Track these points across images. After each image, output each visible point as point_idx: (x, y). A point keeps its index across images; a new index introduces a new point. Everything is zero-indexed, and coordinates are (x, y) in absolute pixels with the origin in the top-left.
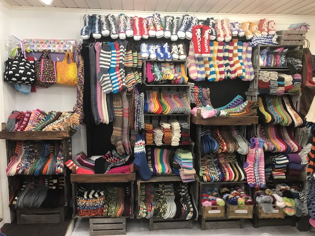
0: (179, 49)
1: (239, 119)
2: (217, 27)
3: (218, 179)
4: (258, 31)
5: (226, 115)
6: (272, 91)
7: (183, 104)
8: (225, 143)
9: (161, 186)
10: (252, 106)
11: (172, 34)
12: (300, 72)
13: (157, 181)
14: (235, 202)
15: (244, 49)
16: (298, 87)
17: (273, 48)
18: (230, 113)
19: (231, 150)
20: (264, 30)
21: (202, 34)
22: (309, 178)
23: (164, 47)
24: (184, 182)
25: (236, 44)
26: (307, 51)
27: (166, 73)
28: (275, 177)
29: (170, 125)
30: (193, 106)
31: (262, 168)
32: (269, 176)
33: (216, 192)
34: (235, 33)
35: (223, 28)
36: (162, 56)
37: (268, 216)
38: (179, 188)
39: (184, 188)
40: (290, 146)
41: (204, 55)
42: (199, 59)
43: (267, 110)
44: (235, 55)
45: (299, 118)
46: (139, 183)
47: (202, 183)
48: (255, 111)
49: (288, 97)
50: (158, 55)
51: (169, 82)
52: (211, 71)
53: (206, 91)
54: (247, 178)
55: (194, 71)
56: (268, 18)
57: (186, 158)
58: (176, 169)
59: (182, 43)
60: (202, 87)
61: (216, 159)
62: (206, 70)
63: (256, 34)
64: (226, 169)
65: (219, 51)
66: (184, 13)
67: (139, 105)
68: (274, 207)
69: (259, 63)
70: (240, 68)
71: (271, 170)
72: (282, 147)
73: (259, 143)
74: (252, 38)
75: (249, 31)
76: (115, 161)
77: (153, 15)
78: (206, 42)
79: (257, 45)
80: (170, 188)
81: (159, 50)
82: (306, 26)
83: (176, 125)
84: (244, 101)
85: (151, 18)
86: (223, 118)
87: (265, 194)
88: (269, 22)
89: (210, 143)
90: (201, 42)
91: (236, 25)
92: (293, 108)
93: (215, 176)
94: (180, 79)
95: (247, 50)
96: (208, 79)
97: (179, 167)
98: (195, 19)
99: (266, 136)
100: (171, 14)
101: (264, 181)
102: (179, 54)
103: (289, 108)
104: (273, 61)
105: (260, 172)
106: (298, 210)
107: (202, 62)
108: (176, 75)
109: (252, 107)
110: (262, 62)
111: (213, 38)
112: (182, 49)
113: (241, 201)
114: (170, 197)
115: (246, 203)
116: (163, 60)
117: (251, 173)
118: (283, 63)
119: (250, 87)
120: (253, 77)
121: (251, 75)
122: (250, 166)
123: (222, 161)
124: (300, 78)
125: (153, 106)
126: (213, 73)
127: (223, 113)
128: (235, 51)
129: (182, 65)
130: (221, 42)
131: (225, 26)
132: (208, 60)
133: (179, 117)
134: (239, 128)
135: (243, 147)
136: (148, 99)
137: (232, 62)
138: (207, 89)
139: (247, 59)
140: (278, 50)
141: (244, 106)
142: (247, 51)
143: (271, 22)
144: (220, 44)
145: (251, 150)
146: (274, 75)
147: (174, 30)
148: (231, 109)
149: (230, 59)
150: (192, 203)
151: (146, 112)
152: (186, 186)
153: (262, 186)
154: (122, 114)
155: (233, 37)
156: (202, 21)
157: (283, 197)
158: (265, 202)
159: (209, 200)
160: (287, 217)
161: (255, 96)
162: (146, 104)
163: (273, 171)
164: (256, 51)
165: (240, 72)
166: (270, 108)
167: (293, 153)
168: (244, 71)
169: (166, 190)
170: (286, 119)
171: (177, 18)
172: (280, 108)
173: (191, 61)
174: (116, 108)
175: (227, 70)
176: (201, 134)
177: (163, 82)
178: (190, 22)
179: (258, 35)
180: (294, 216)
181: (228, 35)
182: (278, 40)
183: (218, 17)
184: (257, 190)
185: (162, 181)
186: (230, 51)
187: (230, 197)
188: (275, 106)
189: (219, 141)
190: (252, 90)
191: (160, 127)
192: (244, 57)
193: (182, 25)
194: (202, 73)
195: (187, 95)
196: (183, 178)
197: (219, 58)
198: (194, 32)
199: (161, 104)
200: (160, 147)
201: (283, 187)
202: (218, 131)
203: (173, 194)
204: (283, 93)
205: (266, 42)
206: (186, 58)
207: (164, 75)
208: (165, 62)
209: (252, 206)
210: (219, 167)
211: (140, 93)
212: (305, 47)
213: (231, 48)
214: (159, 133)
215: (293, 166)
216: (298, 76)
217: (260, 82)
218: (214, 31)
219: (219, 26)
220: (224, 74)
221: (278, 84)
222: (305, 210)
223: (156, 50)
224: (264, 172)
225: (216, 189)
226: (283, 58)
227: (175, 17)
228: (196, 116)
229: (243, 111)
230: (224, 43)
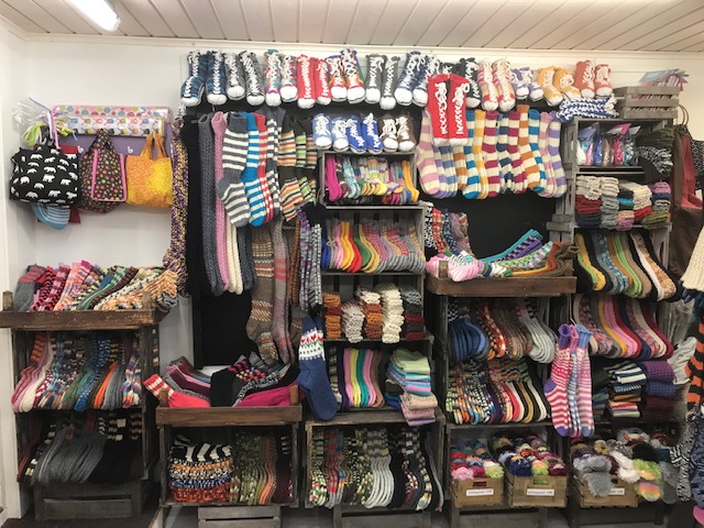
0: (398, 127)
1: (532, 283)
2: (482, 80)
3: (488, 418)
4: (574, 88)
5: (505, 274)
6: (606, 221)
7: (407, 250)
8: (501, 337)
9: (359, 433)
10: (562, 254)
11: (382, 95)
12: (668, 178)
13: (350, 422)
14: (525, 471)
15: (543, 127)
16: (663, 211)
17: (606, 126)
18: (513, 270)
19: (515, 353)
20: (585, 86)
21: (450, 94)
22: (691, 417)
23: (365, 122)
24: (411, 424)
25: (524, 117)
26: (682, 130)
27: (369, 182)
28: (616, 414)
29: (379, 297)
30: (430, 253)
31: (587, 392)
32: (602, 412)
33: (483, 447)
34: (523, 92)
35: (495, 81)
36: (361, 144)
37: (600, 503)
38: (400, 439)
39: (410, 439)
40: (649, 343)
41: (453, 141)
42: (443, 150)
43: (595, 264)
44: (523, 142)
45: (669, 281)
46: (309, 427)
47: (451, 427)
48: (569, 264)
49: (641, 233)
50: (351, 141)
51: (376, 199)
52: (471, 176)
53: (460, 221)
54: (553, 415)
55: (432, 177)
56: (596, 58)
57: (416, 370)
58: (392, 394)
59: (405, 114)
60: (450, 211)
61: (483, 373)
62: (458, 175)
63: (570, 94)
64: (505, 394)
65: (488, 132)
66: (410, 48)
67: (310, 252)
68: (615, 481)
69: (575, 158)
70: (533, 169)
71: (607, 396)
72: (630, 345)
73: (577, 337)
74: (560, 104)
75: (553, 89)
76: (256, 378)
77: (342, 52)
78: (457, 113)
79: (572, 119)
80: (379, 439)
81: (354, 131)
82: (679, 76)
83: (393, 296)
84: (545, 241)
85: (336, 60)
86: (498, 280)
87: (594, 453)
88: (597, 68)
89: (469, 337)
90: (447, 111)
91: (525, 74)
92: (653, 257)
93: (481, 411)
94: (402, 193)
95: (549, 129)
96: (464, 193)
97: (399, 390)
98: (435, 61)
99: (593, 321)
100: (381, 50)
101: (591, 421)
102: (399, 140)
103: (644, 257)
104: (607, 154)
105: (581, 402)
106: (668, 488)
107: (449, 157)
108: (393, 185)
109: (562, 256)
110: (582, 155)
111: (474, 102)
112: (406, 128)
113: (540, 467)
114: (378, 458)
115: (552, 473)
116: (364, 152)
117: (561, 404)
118: (629, 157)
119: (558, 212)
120: (563, 189)
121: (558, 185)
122: (558, 387)
123: (496, 377)
124: (668, 190)
125: (341, 252)
126: (474, 180)
127: (498, 269)
128: (524, 133)
129: (404, 162)
130: (493, 112)
131: (499, 78)
132: (462, 150)
133: (400, 278)
134: (533, 304)
135: (543, 345)
136: (329, 238)
137: (516, 157)
138: (461, 216)
139: (549, 149)
140: (618, 130)
141: (544, 254)
142: (550, 132)
143: (602, 68)
144: (490, 115)
145: (560, 352)
146: (610, 186)
147: (388, 85)
148: (516, 261)
149: (512, 149)
150: (430, 473)
151: (325, 266)
152: (415, 433)
153: (586, 435)
154: (273, 272)
155: (518, 102)
156: (448, 65)
157: (633, 459)
158: (594, 470)
159: (468, 466)
160: (644, 504)
161: (570, 233)
162: (326, 250)
163: (611, 398)
164: (570, 130)
165: (534, 178)
166: (603, 258)
167: (654, 359)
168: (543, 175)
169: (370, 443)
170: (638, 284)
171: (394, 59)
172: (624, 257)
173: (424, 154)
174: (259, 258)
175: (505, 172)
176: (448, 316)
177: (363, 200)
178: (424, 68)
179: (574, 96)
180: (659, 501)
181: (507, 97)
182: (617, 107)
183: (484, 57)
184: (576, 443)
185: (362, 421)
186: (513, 132)
187: (514, 459)
188: (613, 253)
189: (489, 332)
190: (562, 219)
191: (356, 300)
192: (543, 144)
193: (404, 73)
194: (449, 181)
195: (416, 230)
196: (409, 415)
197: (487, 148)
198: (431, 90)
199: (358, 248)
200: (356, 346)
201: (634, 436)
202: (487, 311)
203: (386, 452)
204: (632, 226)
205: (591, 112)
206: (415, 148)
207: (365, 185)
208: (367, 156)
209: (564, 480)
210: (490, 389)
211: (312, 225)
212: (677, 122)
213: (514, 124)
214: (355, 314)
215: (654, 388)
216: (664, 188)
217: (580, 199)
218: (475, 87)
219: (487, 76)
220: (499, 182)
221: (620, 205)
222: (684, 488)
223: (348, 129)
224: (590, 402)
225: (483, 441)
226: (630, 147)
227: (390, 57)
228: (437, 276)
229: (542, 265)
230: (498, 114)
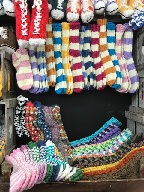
15: (119, 36)
44: (102, 48)
52: (59, 75)
53: (52, 112)
55: (26, 76)
62: (48, 74)
65: (73, 39)
70: (111, 70)
74: (132, 15)
78: (38, 17)
86: (64, 184)
95: (123, 38)
107: (42, 60)
119: (133, 104)
120: (136, 86)
121: (132, 83)
126: (63, 78)
128: (103, 41)
130: (74, 22)
132: (53, 55)
165: (111, 77)
168: (119, 75)
173: (21, 58)
175: (89, 74)
181: (87, 9)
190: (136, 110)
192: (119, 50)
197: (73, 53)
213: (95, 35)
220: (83, 80)
230: (79, 24)
